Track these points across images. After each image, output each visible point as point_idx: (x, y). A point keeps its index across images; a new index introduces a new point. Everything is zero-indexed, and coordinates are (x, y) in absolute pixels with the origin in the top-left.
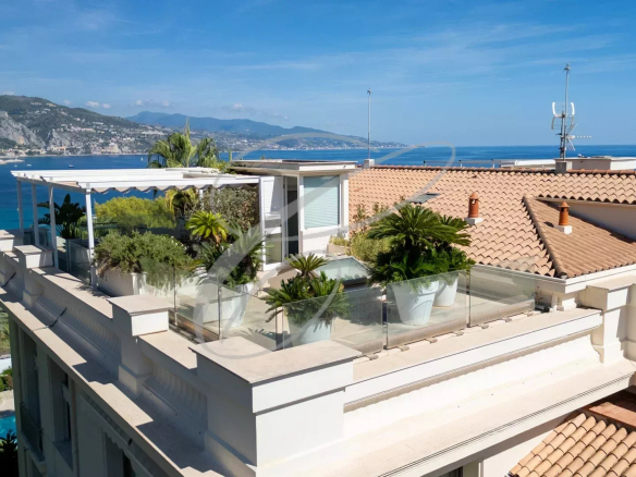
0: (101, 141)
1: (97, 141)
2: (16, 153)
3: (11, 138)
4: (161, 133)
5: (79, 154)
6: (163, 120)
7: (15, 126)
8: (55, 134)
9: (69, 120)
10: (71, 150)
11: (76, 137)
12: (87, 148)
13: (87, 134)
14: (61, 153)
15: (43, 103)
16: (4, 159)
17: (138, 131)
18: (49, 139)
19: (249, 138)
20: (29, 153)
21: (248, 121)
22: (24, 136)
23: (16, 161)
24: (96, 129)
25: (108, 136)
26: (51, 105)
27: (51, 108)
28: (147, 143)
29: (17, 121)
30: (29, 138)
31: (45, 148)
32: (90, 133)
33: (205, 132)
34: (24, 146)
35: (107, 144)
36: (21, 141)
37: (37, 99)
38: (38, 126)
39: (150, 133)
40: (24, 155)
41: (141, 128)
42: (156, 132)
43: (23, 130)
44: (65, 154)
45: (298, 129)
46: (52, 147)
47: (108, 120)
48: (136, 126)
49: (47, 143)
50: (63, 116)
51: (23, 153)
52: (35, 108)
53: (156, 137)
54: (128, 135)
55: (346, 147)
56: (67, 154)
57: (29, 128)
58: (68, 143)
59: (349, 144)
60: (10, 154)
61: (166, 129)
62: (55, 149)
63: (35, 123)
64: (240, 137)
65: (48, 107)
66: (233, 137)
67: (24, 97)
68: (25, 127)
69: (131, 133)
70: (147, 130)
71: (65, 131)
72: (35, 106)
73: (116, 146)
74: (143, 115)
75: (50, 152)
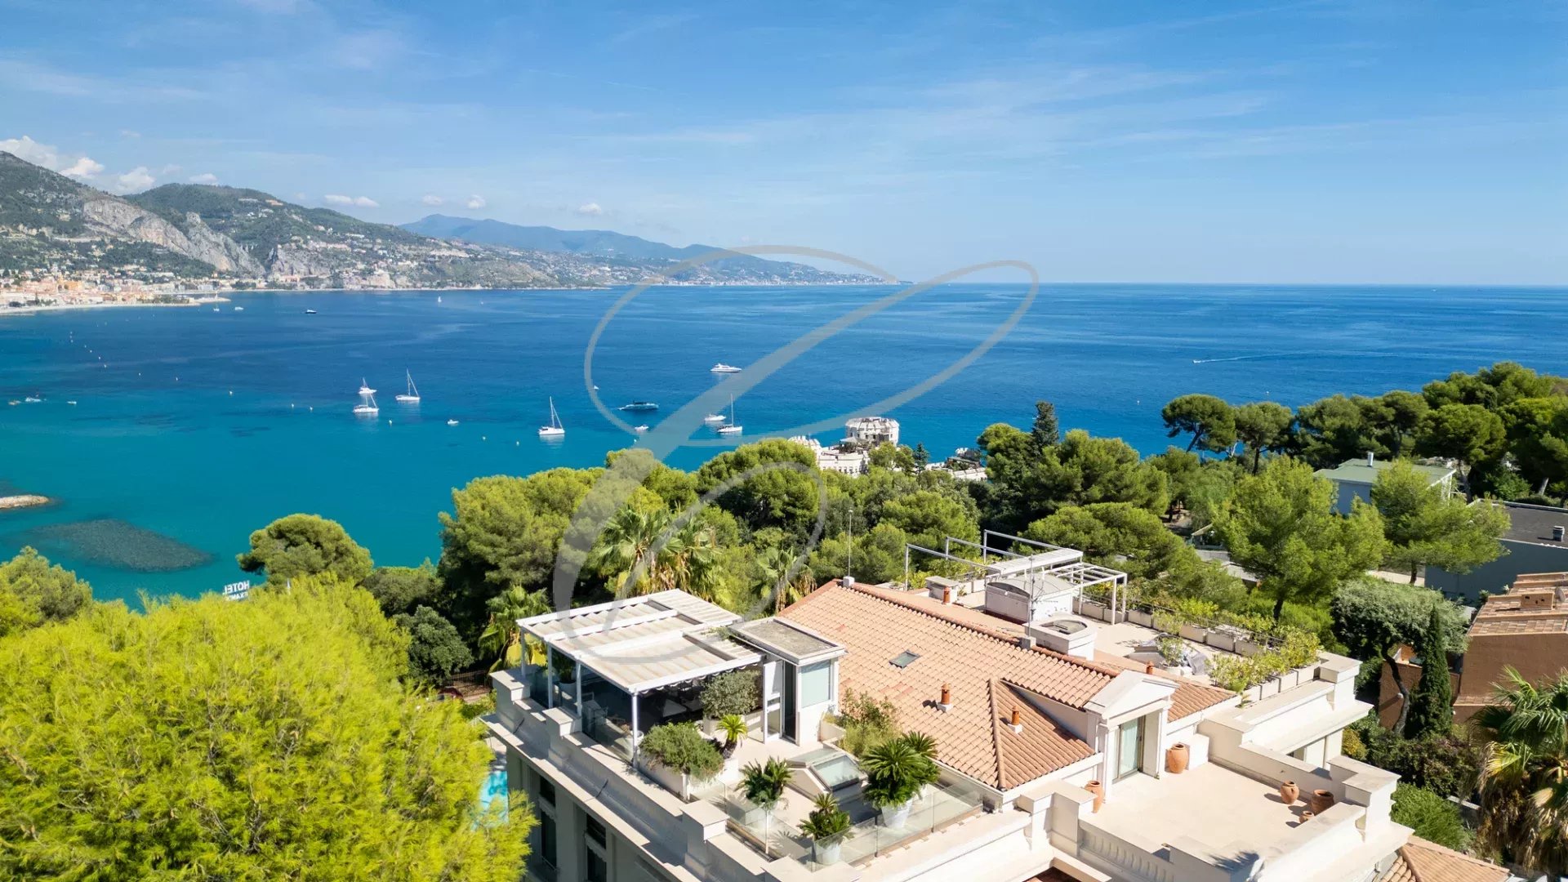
0: (361, 266)
1: (354, 265)
2: (215, 284)
3: (206, 259)
4: (463, 254)
5: (322, 288)
6: (465, 230)
7: (213, 238)
8: (281, 254)
9: (304, 230)
10: (309, 281)
11: (318, 259)
12: (336, 277)
13: (336, 254)
14: (292, 287)
15: (262, 199)
16: (197, 297)
17: (424, 250)
18: (271, 261)
19: (612, 263)
20: (238, 285)
21: (610, 236)
22: (229, 255)
23: (216, 299)
24: (352, 246)
25: (371, 257)
26: (274, 203)
27: (275, 208)
28: (439, 271)
29: (218, 229)
30: (236, 260)
31: (265, 277)
32: (342, 252)
33: (538, 253)
34: (228, 273)
35: (371, 272)
36: (224, 264)
37: (249, 193)
38: (252, 238)
39: (446, 253)
40: (229, 289)
41: (428, 245)
42: (454, 252)
43: (227, 246)
44: (299, 289)
45: (697, 250)
46: (277, 275)
47: (372, 231)
48: (421, 241)
49: (268, 268)
50: (295, 222)
51: (227, 286)
52: (245, 207)
53: (455, 262)
54: (407, 257)
55: (779, 282)
56: (302, 288)
57: (237, 242)
58: (304, 269)
59: (784, 276)
60: (204, 285)
61: (471, 246)
62: (282, 279)
63: (247, 233)
64: (599, 261)
65: (269, 206)
66: (585, 261)
67: (227, 187)
68: (230, 241)
69: (412, 253)
70: (437, 247)
71: (299, 248)
72: (246, 204)
73: (386, 275)
74: (433, 221)
75: (273, 284)
